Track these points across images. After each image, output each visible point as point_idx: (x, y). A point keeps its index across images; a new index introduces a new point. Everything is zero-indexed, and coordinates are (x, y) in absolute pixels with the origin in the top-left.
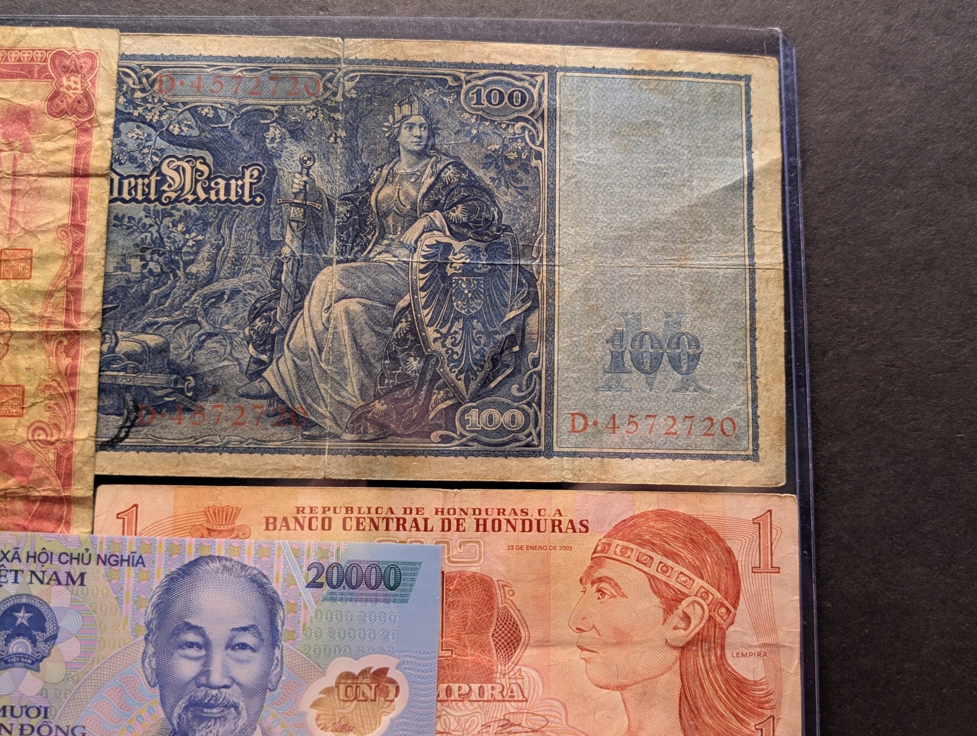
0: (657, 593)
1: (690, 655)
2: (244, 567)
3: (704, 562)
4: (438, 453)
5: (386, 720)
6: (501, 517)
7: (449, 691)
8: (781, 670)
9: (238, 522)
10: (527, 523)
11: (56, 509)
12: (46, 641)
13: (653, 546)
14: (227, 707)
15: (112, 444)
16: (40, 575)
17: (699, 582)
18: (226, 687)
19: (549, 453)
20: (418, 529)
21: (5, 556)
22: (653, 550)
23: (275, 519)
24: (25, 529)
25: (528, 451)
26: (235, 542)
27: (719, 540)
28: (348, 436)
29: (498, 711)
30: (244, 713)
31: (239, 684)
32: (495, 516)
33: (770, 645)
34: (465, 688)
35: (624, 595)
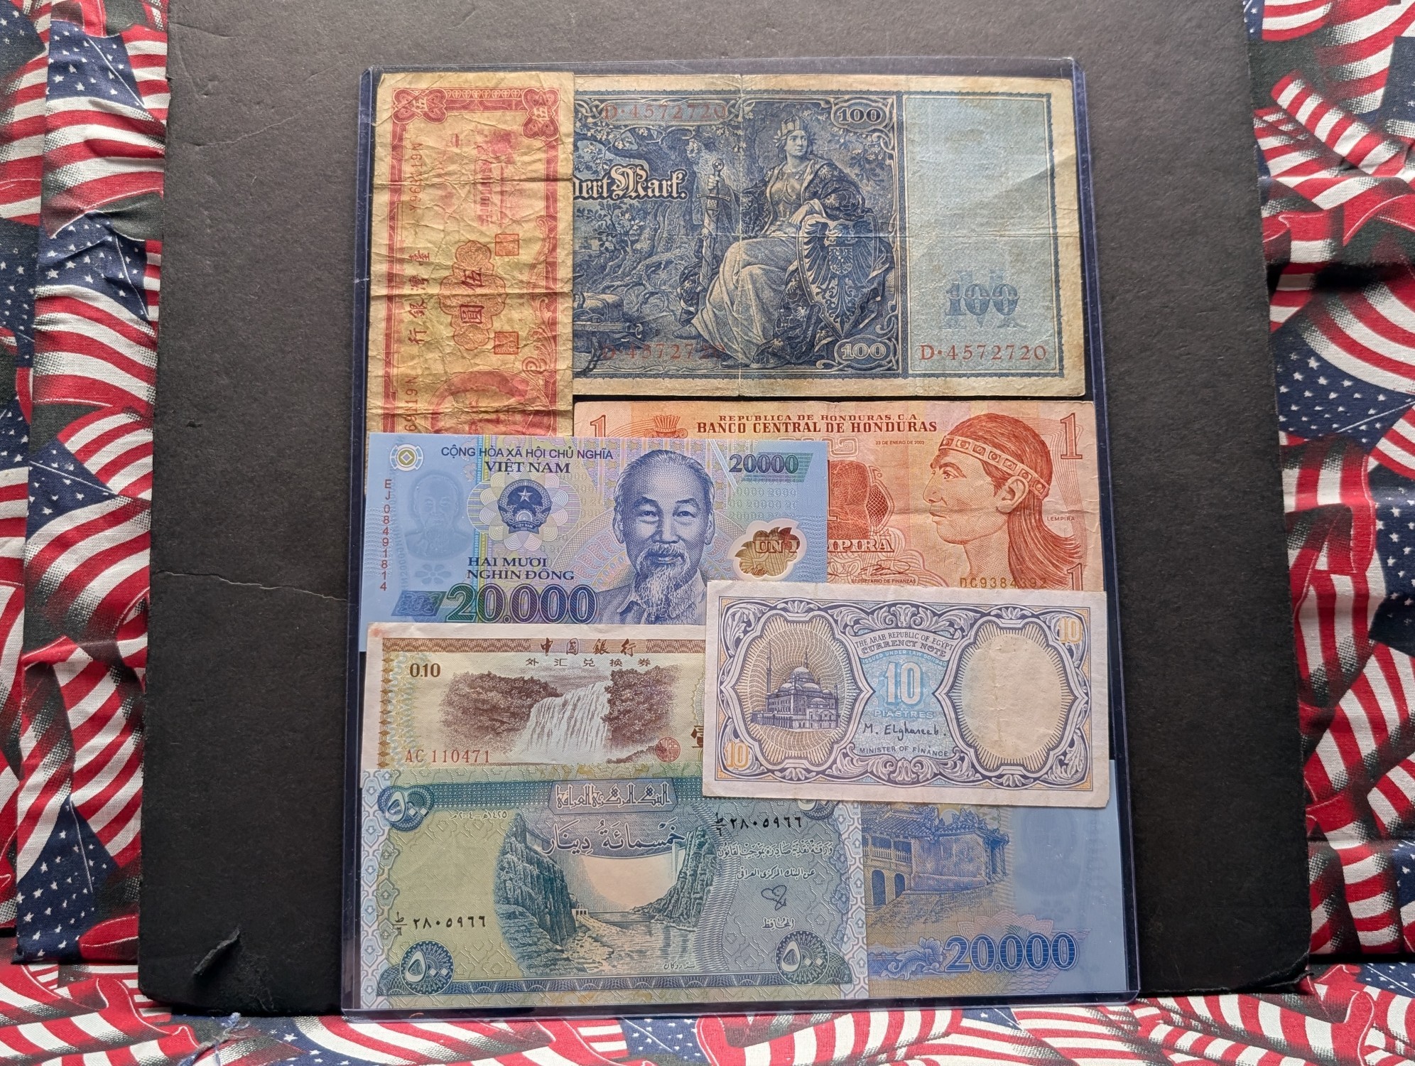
0: (989, 473)
1: (1016, 519)
2: (684, 457)
3: (1024, 451)
4: (823, 376)
5: (790, 565)
6: (871, 422)
7: (836, 545)
8: (1086, 530)
9: (678, 427)
10: (890, 425)
11: (545, 420)
12: (543, 512)
13: (985, 440)
14: (676, 556)
15: (584, 373)
16: (536, 466)
17: (1020, 465)
18: (674, 542)
19: (905, 375)
20: (809, 430)
21: (510, 453)
22: (985, 443)
23: (705, 424)
24: (524, 434)
25: (890, 373)
26: (677, 441)
27: (1036, 436)
28: (754, 366)
29: (872, 559)
30: (688, 560)
31: (683, 540)
32: (866, 421)
33: (1077, 511)
34: (848, 543)
35: (964, 476)
